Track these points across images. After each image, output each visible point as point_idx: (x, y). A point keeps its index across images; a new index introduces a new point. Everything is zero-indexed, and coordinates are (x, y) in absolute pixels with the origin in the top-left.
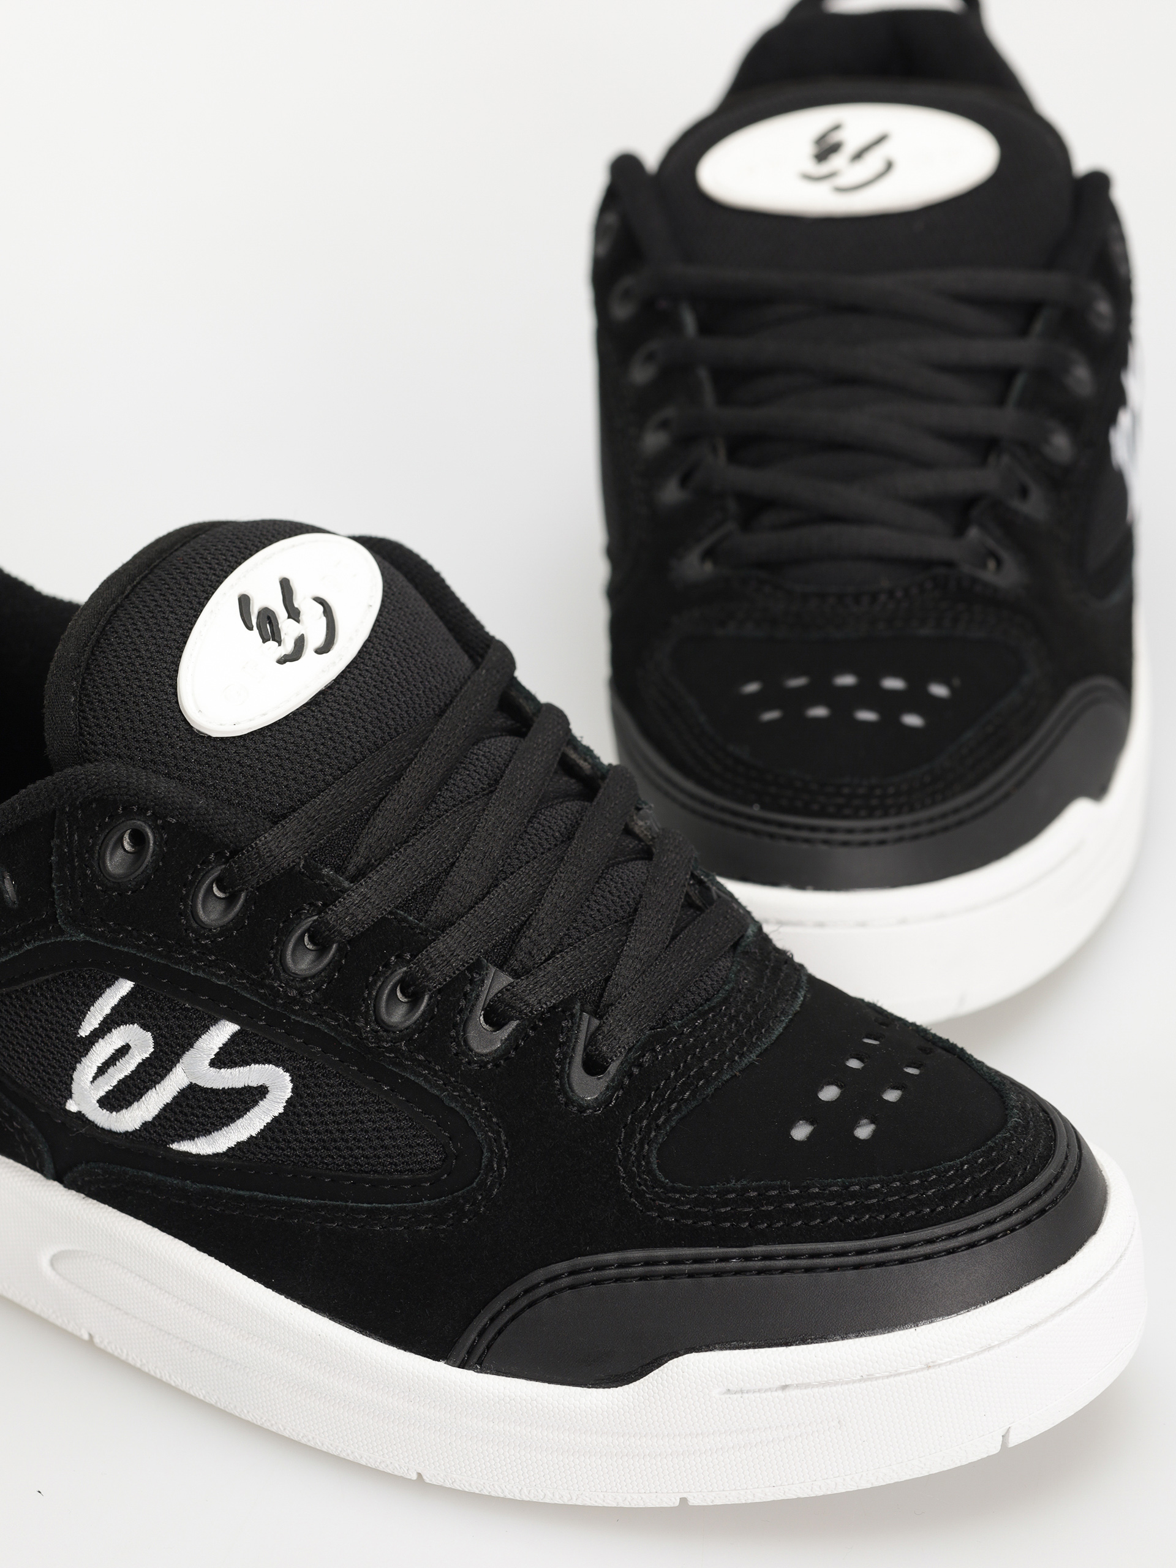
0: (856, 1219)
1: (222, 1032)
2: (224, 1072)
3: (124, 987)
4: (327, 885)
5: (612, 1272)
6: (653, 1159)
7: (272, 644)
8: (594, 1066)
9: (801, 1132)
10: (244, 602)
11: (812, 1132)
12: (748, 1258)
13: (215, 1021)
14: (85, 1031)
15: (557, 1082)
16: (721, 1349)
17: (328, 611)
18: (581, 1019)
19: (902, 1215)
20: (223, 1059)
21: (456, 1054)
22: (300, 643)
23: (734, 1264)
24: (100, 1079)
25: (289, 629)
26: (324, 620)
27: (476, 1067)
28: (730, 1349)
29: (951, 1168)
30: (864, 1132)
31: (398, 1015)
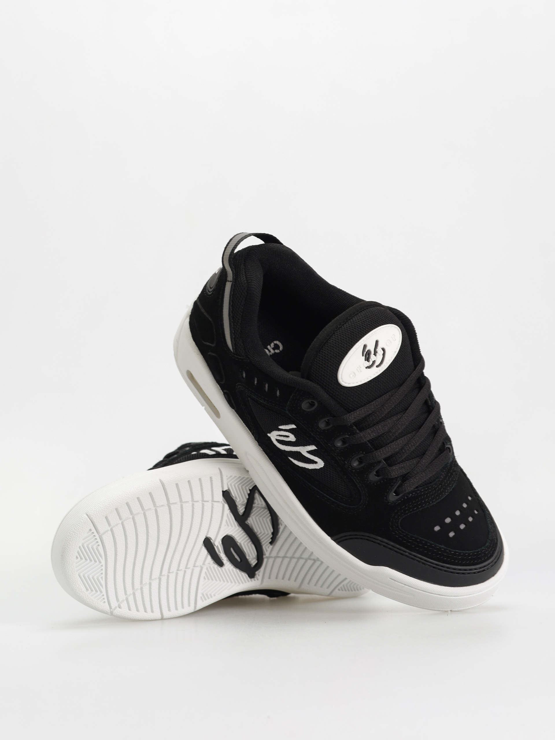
0: (440, 557)
1: (313, 448)
2: (309, 454)
3: (293, 426)
4: (353, 430)
5: (378, 541)
6: (400, 521)
7: (366, 362)
8: (397, 493)
9: (437, 528)
10: (365, 346)
11: (439, 530)
12: (410, 554)
13: (312, 444)
14: (280, 427)
15: (386, 494)
16: (395, 570)
17: (384, 355)
18: (398, 482)
19: (450, 560)
20: (310, 452)
21: (365, 478)
22: (374, 362)
23: (407, 554)
24: (279, 436)
25: (373, 358)
26: (382, 356)
27: (368, 482)
28: (397, 571)
29: (467, 553)
30: (452, 534)
31: (355, 464)
